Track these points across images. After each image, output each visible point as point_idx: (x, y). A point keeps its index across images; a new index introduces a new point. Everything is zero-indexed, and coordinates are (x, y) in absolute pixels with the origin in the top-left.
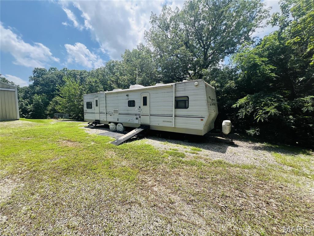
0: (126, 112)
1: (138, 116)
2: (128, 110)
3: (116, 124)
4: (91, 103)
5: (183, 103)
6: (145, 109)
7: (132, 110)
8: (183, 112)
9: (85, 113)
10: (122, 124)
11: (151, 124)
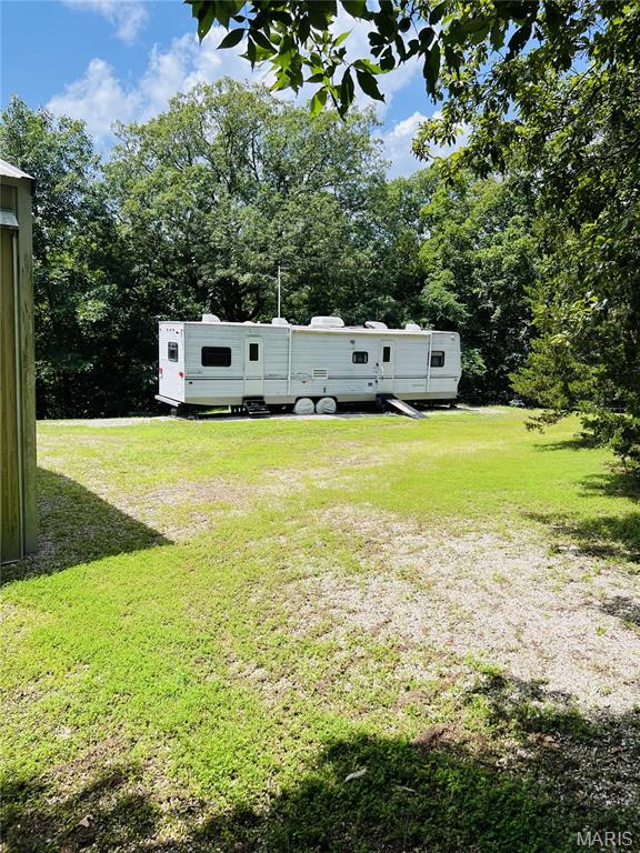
0: (347, 374)
1: (373, 381)
2: (351, 370)
3: (315, 400)
4: (228, 351)
5: (438, 360)
6: (384, 368)
7: (360, 369)
8: (437, 371)
9: (190, 380)
10: (334, 398)
11: (395, 392)
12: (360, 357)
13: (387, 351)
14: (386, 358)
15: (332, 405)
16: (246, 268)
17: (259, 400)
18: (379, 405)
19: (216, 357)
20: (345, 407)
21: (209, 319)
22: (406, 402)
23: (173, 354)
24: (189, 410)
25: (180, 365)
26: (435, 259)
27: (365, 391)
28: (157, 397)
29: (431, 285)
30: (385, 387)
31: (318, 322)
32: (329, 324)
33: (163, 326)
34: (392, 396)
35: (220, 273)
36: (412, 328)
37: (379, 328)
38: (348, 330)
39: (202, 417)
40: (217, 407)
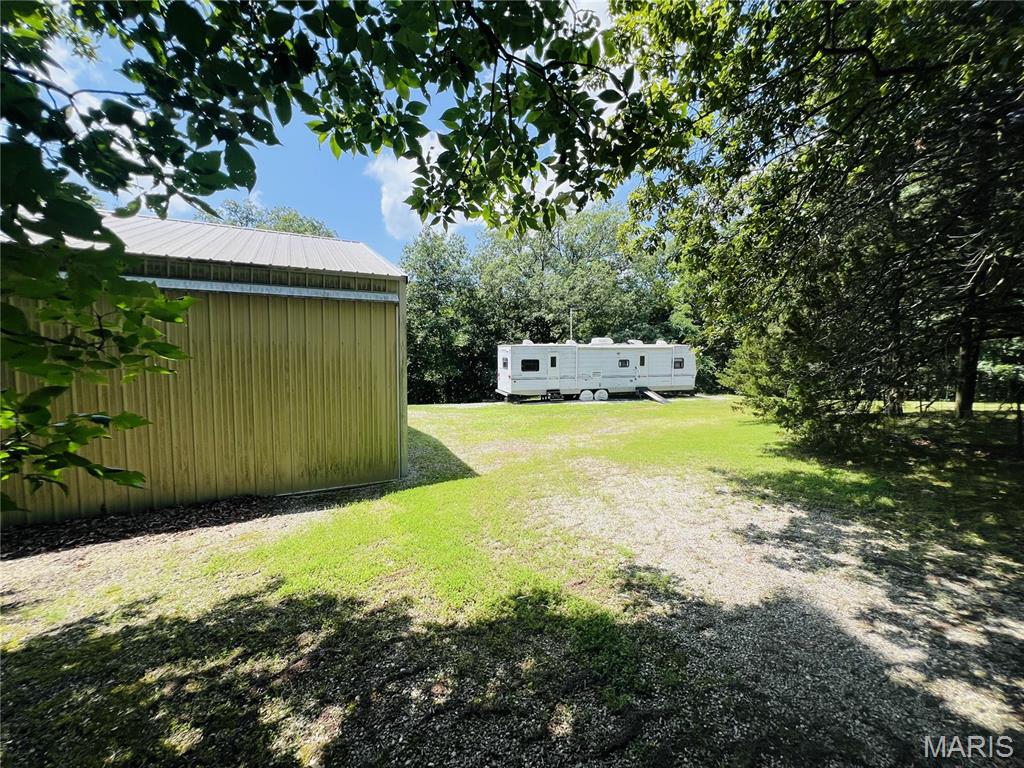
0: (615, 374)
1: (633, 379)
2: (617, 372)
3: (594, 391)
4: (537, 361)
5: (679, 364)
6: (642, 370)
7: (624, 371)
8: (679, 371)
9: (514, 380)
10: (607, 390)
11: (648, 386)
12: (624, 363)
13: (642, 359)
14: (642, 363)
15: (605, 395)
16: (551, 311)
17: (557, 392)
18: (639, 394)
19: (530, 365)
20: (613, 396)
21: (527, 342)
22: (657, 392)
23: (505, 365)
24: (515, 398)
25: (509, 371)
26: (679, 297)
27: (629, 386)
28: (496, 390)
29: (675, 315)
30: (641, 383)
31: (596, 341)
32: (604, 342)
33: (500, 348)
34: (647, 389)
35: (535, 315)
36: (661, 343)
37: (638, 344)
38: (617, 346)
39: (521, 403)
40: (533, 396)
